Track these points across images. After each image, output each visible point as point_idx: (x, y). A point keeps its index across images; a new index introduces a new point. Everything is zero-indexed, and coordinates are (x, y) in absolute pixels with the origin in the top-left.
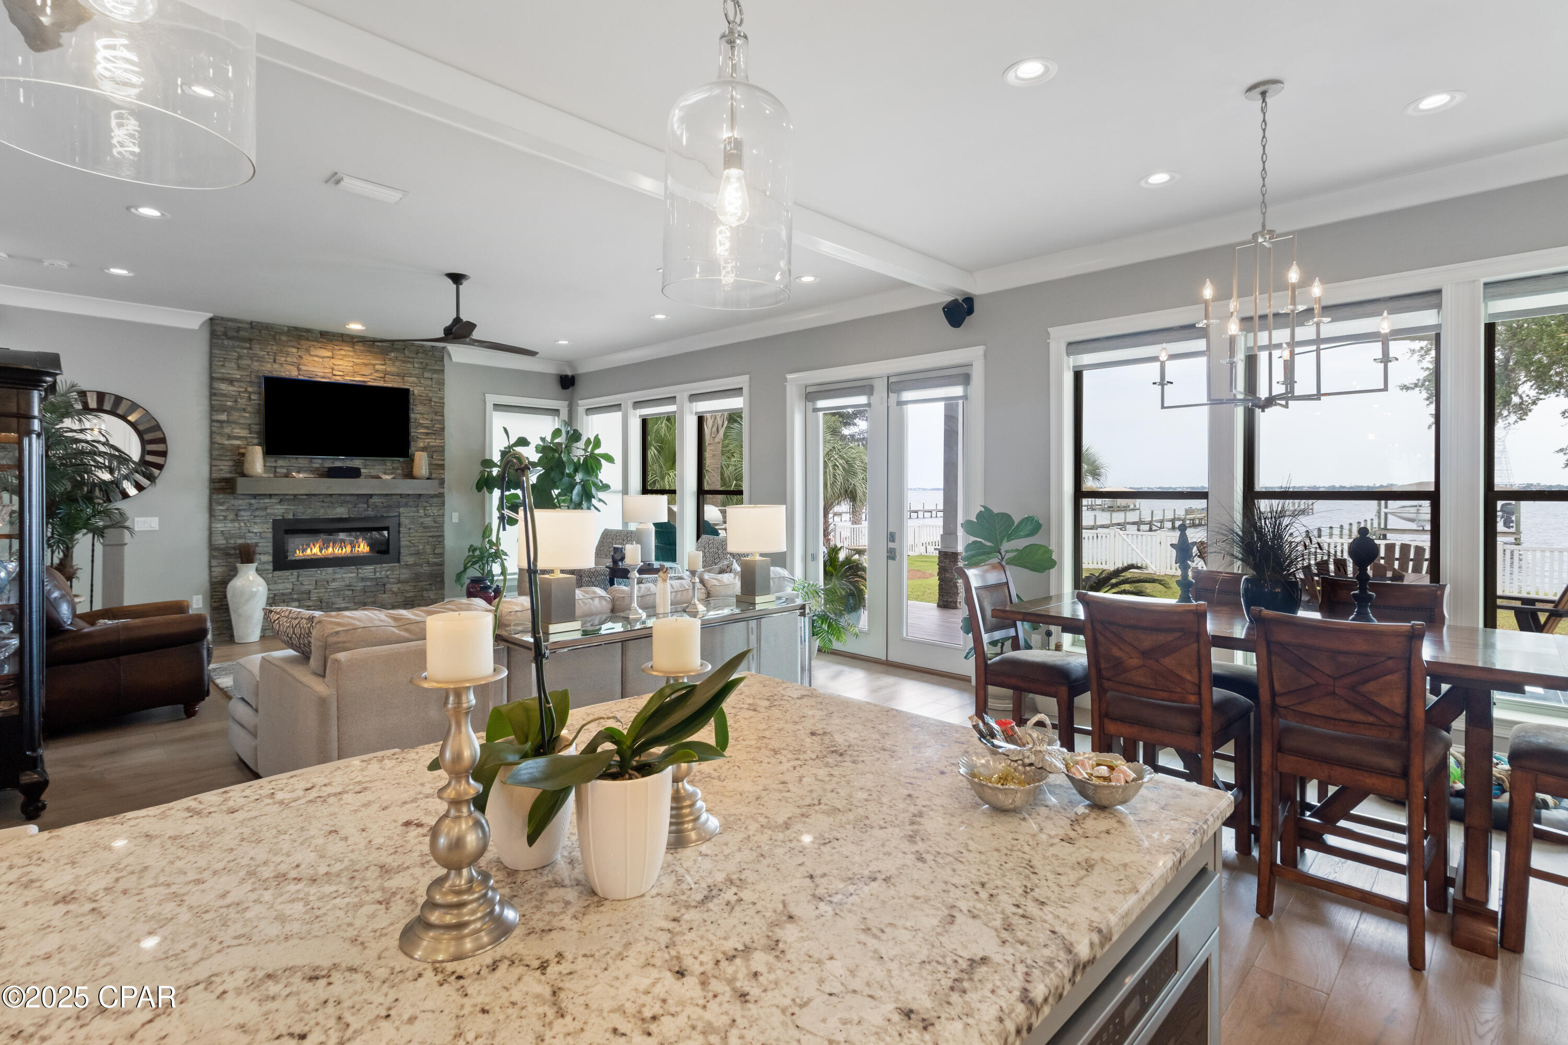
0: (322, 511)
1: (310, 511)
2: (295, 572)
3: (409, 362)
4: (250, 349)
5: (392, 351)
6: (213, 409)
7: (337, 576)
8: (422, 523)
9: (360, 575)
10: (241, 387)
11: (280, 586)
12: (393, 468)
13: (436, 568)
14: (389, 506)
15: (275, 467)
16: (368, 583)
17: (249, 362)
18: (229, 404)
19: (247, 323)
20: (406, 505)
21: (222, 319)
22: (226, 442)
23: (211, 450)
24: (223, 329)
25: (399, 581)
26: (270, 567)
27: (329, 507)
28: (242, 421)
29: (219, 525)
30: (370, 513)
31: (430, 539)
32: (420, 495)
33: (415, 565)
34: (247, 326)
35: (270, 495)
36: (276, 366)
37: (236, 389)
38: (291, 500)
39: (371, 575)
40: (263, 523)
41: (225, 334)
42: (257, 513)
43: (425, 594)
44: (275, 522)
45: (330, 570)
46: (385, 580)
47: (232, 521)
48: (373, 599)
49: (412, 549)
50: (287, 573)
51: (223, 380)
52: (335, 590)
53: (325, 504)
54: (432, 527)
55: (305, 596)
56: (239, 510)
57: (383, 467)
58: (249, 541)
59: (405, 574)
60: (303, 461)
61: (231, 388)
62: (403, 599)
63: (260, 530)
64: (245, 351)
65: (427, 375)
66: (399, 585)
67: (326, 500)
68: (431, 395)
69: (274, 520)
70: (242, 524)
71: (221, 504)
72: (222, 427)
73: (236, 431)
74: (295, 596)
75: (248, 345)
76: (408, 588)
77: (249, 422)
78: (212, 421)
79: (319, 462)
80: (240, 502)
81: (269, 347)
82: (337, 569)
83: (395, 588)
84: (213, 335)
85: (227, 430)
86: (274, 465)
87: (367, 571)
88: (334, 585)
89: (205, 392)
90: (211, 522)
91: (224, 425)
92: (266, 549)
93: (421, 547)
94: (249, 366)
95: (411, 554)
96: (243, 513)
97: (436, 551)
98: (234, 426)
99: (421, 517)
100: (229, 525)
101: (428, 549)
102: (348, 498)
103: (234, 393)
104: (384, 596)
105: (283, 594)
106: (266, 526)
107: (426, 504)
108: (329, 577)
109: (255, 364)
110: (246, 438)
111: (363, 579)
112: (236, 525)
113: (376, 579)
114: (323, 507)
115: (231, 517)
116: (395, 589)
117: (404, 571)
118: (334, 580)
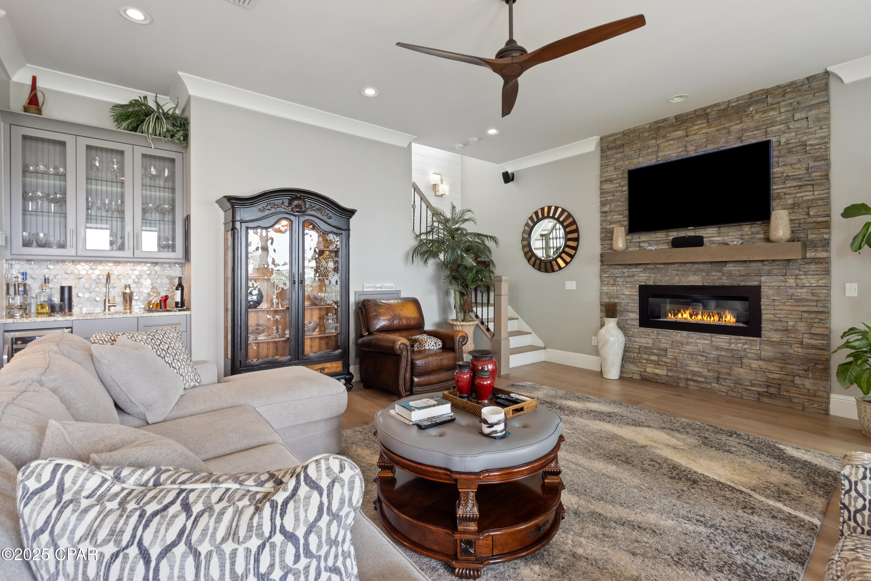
0: (677, 278)
1: (667, 278)
2: (655, 330)
3: (773, 109)
4: (623, 152)
5: (750, 106)
6: (603, 204)
7: (690, 340)
8: (793, 295)
9: (714, 344)
10: (616, 183)
11: (643, 340)
12: (752, 233)
13: (814, 351)
14: (748, 275)
15: (639, 242)
16: (723, 353)
17: (622, 163)
18: (609, 198)
19: (621, 133)
20: (769, 274)
21: (606, 137)
22: (609, 227)
23: (602, 233)
24: (606, 144)
25: (760, 358)
26: (637, 323)
27: (683, 275)
28: (617, 210)
29: (604, 288)
30: (725, 281)
31: (805, 315)
32: (788, 261)
33: (780, 343)
34: (620, 136)
35: (637, 264)
36: (641, 160)
37: (614, 186)
38: (652, 269)
39: (725, 345)
40: (631, 287)
41: (608, 148)
42: (627, 280)
43: (797, 380)
44: (641, 287)
45: (685, 333)
46: (743, 354)
47: (613, 285)
48: (728, 371)
49: (779, 324)
50: (649, 330)
51: (606, 181)
52: (690, 353)
53: (679, 273)
54: (807, 300)
55: (663, 353)
56: (616, 277)
57: (739, 233)
58: (622, 301)
59: (768, 351)
60: (660, 235)
61: (611, 186)
62: (764, 379)
63: (630, 293)
64: (619, 155)
65: (798, 116)
66: (761, 363)
67: (681, 268)
68: (805, 138)
69: (640, 286)
70: (619, 288)
71: (605, 273)
72: (606, 216)
73: (615, 217)
74: (655, 351)
75: (622, 150)
76: (772, 368)
77: (621, 209)
78: (602, 212)
79: (674, 234)
80: (617, 271)
81: (635, 146)
82: (692, 334)
83: (755, 364)
84: (602, 151)
85: (609, 218)
86: (638, 240)
87: (722, 340)
88: (688, 348)
89: (598, 192)
90: (601, 286)
91: (607, 214)
92: (634, 308)
93: (791, 323)
94: (621, 166)
95: (776, 330)
96: (618, 279)
97: (814, 331)
98: (613, 213)
99: (791, 287)
100: (611, 288)
101: (802, 327)
102: (702, 266)
103: (612, 190)
104: (741, 370)
105: (646, 348)
106: (633, 290)
107: (797, 272)
108: (684, 340)
109: (627, 163)
110: (620, 221)
111: (717, 348)
112: (615, 288)
113: (732, 350)
114: (677, 275)
115: (611, 282)
116: (753, 366)
117: (767, 348)
118: (688, 343)
